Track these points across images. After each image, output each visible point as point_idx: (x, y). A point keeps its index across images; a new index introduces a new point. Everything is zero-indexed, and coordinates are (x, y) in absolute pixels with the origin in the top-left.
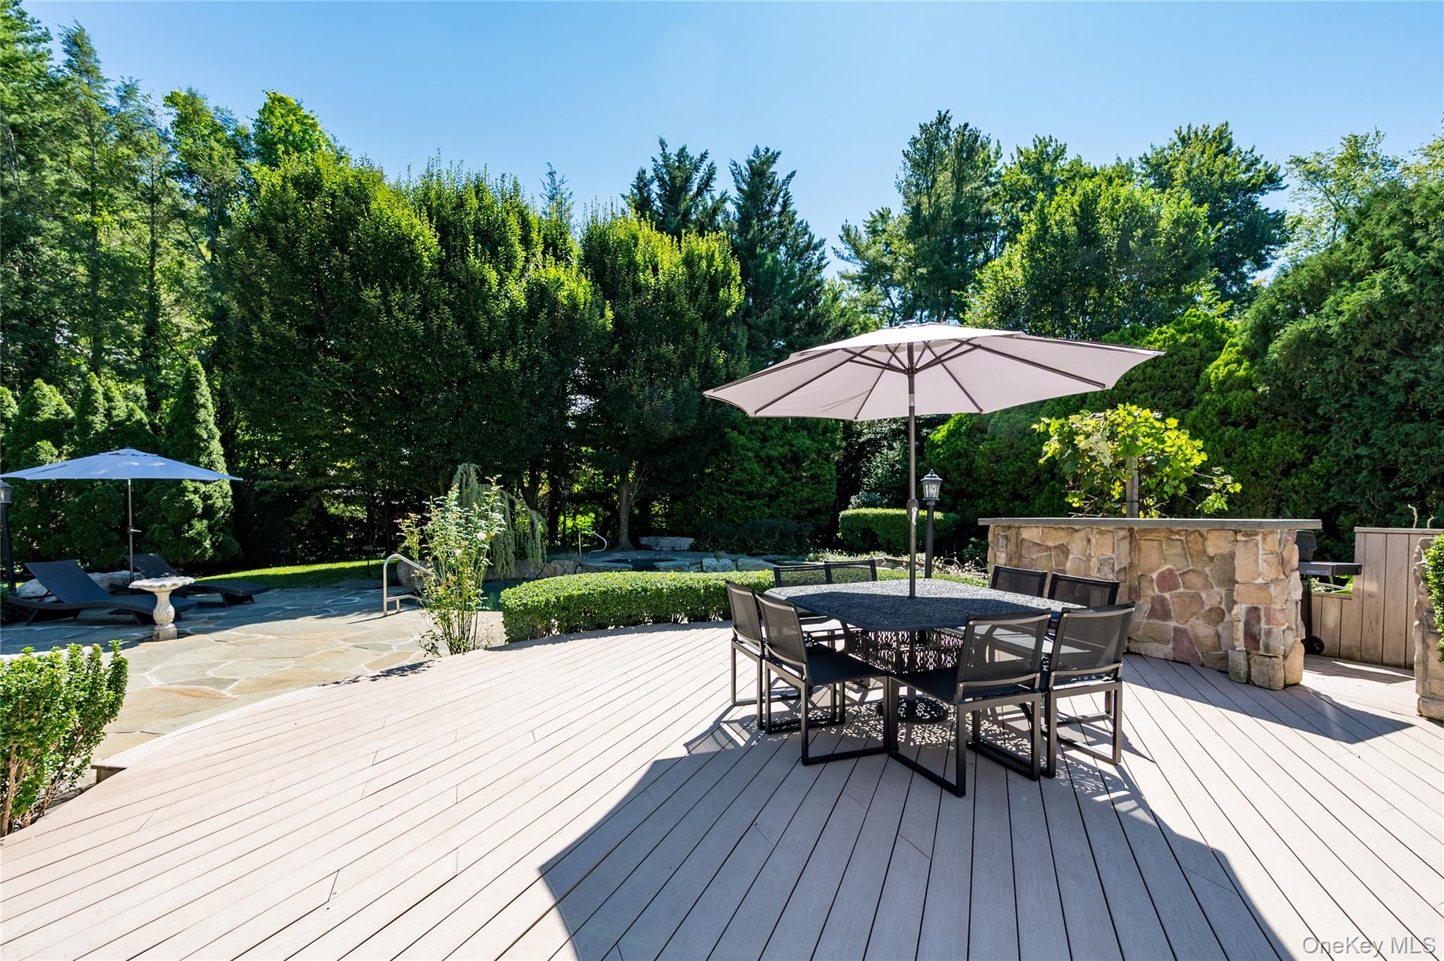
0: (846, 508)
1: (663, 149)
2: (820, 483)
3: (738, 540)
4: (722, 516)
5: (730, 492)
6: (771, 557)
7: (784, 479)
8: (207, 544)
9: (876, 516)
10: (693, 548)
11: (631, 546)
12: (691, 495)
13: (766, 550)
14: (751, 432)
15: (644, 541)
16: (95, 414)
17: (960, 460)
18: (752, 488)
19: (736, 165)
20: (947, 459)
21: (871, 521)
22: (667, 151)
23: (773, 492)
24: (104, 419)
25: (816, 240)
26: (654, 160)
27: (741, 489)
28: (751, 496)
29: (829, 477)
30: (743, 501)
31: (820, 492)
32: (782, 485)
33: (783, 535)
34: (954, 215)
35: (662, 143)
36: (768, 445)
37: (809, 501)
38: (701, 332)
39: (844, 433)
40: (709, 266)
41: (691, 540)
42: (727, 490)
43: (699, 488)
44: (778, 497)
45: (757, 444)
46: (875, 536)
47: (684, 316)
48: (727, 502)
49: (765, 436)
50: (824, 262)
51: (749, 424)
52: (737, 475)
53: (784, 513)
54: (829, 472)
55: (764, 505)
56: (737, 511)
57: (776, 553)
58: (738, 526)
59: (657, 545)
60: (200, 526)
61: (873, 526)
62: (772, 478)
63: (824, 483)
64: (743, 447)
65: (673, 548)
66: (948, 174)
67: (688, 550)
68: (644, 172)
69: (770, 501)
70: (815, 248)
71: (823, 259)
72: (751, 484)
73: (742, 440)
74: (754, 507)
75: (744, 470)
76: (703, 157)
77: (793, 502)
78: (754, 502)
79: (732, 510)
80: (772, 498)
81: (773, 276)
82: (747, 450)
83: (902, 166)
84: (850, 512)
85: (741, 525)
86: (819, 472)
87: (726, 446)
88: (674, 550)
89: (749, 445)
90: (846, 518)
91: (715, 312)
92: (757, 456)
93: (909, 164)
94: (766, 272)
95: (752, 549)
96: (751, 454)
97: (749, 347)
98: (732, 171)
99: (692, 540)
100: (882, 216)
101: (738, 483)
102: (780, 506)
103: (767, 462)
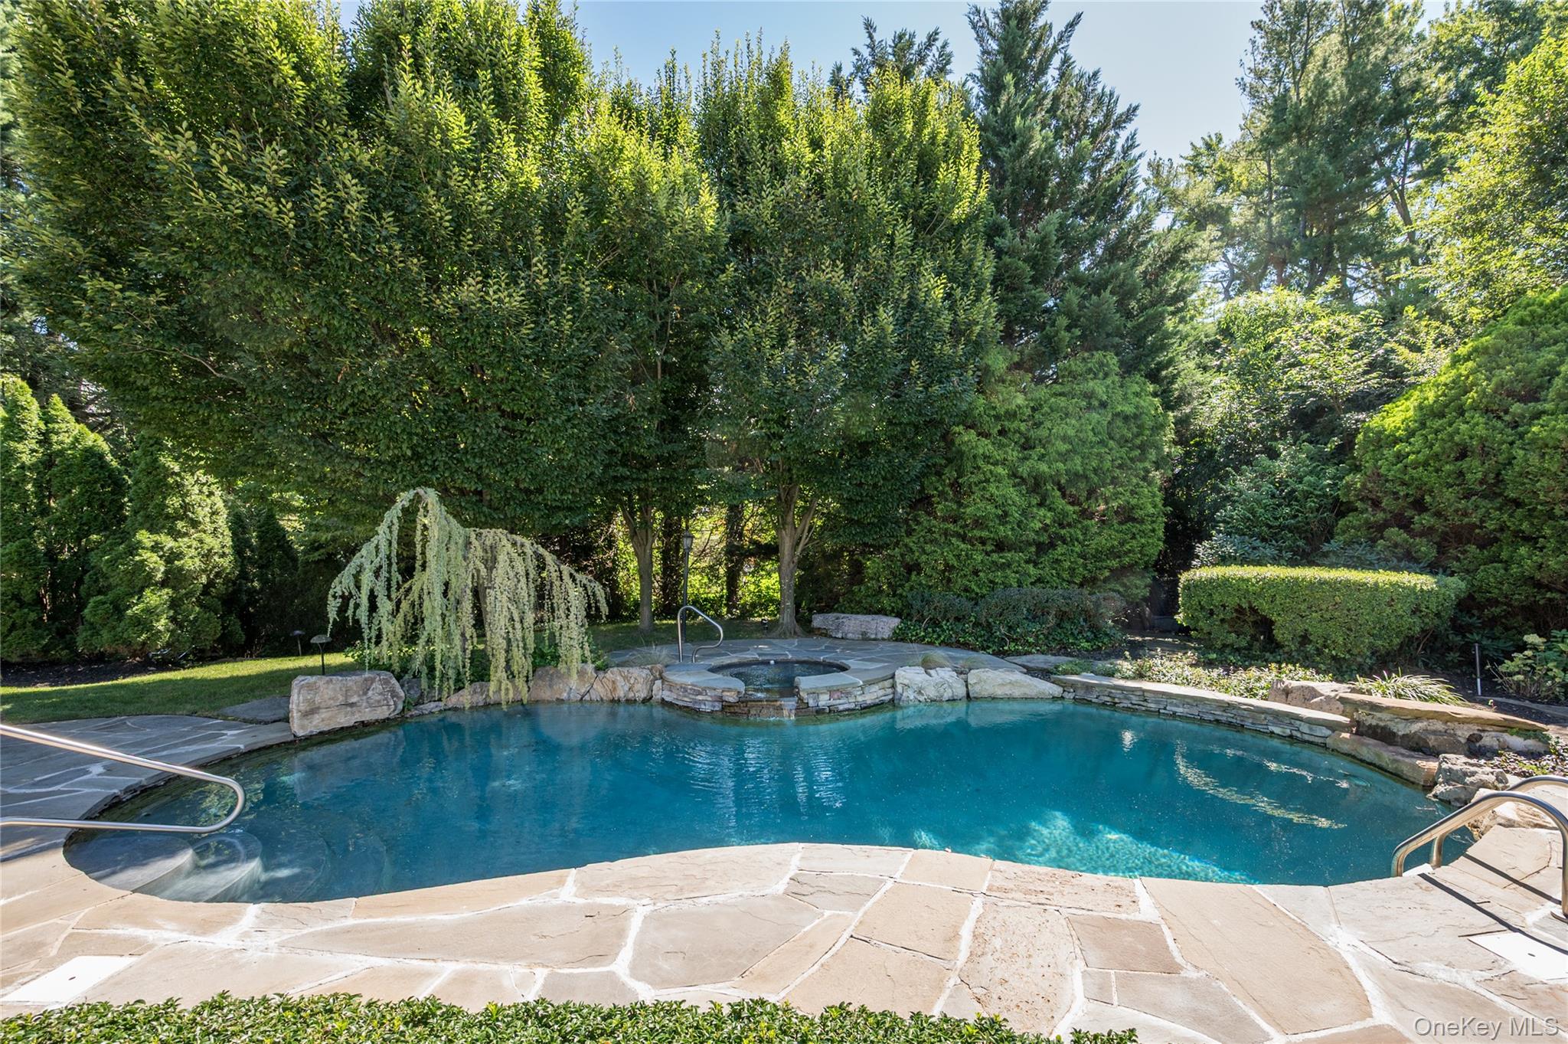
0: (1187, 567)
1: (871, 37)
2: (1134, 520)
3: (976, 624)
4: (949, 580)
5: (963, 538)
6: (1039, 660)
7: (1065, 514)
8: (161, 624)
9: (1270, 584)
10: (899, 637)
11: (798, 629)
12: (897, 544)
13: (1030, 645)
14: (1002, 432)
15: (818, 621)
16: (21, 439)
17: (1464, 465)
18: (1005, 531)
19: (978, 12)
20: (1426, 464)
21: (1258, 595)
22: (877, 37)
23: (1044, 538)
24: (35, 447)
25: (1120, 109)
26: (856, 52)
27: (985, 534)
28: (1001, 546)
29: (1152, 511)
30: (987, 554)
31: (1134, 537)
32: (1062, 526)
33: (1062, 616)
34: (1351, 94)
35: (869, 26)
36: (1034, 454)
37: (1113, 553)
38: (899, 240)
39: (1177, 432)
40: (920, 125)
41: (894, 622)
42: (958, 535)
43: (910, 533)
44: (1052, 545)
45: (1013, 454)
46: (1265, 625)
47: (864, 208)
48: (958, 557)
49: (1027, 439)
50: (1135, 152)
51: (997, 417)
52: (975, 508)
53: (1065, 575)
54: (1151, 502)
55: (1027, 562)
56: (976, 573)
57: (1049, 651)
58: (976, 600)
59: (837, 629)
60: (155, 598)
61: (1264, 606)
62: (1042, 512)
63: (1142, 522)
64: (986, 458)
65: (864, 634)
66: (1335, 38)
67: (889, 639)
68: (839, 69)
69: (1037, 553)
70: (1118, 125)
71: (1132, 147)
72: (1004, 524)
73: (985, 446)
74: (1009, 565)
75: (991, 499)
76: (932, 38)
77: (1083, 556)
78: (1009, 555)
79: (967, 571)
80: (1041, 548)
81: (1045, 170)
82: (995, 464)
83: (1249, 47)
84: (1201, 573)
85: (983, 596)
86: (1133, 502)
87: (955, 457)
88: (865, 638)
89: (998, 455)
90: (1193, 587)
91: (931, 215)
92: (1014, 475)
93: (1261, 42)
94: (1031, 163)
95: (1002, 642)
96: (1001, 470)
97: (996, 281)
98: (971, 21)
99: (897, 621)
100: (1209, 146)
101: (978, 523)
102: (1057, 561)
103: (1035, 485)
